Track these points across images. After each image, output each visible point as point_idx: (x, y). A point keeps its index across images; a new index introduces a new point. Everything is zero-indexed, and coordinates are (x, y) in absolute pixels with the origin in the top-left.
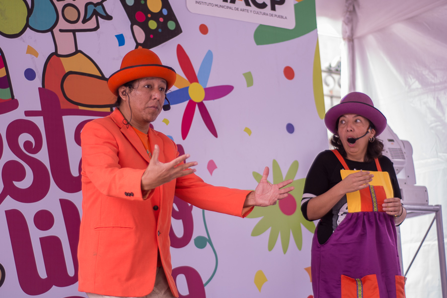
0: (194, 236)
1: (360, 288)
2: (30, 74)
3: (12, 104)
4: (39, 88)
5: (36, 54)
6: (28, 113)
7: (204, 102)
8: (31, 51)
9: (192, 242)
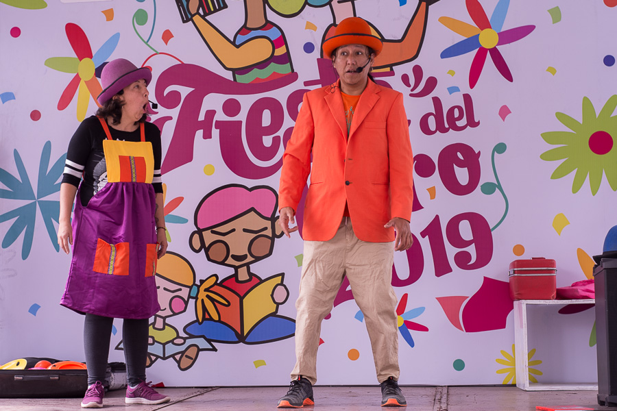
0: (481, 183)
1: (113, 253)
2: (309, 48)
3: (293, 76)
4: (318, 59)
5: (315, 28)
6: (306, 84)
7: (497, 47)
8: (310, 26)
9: (479, 187)
